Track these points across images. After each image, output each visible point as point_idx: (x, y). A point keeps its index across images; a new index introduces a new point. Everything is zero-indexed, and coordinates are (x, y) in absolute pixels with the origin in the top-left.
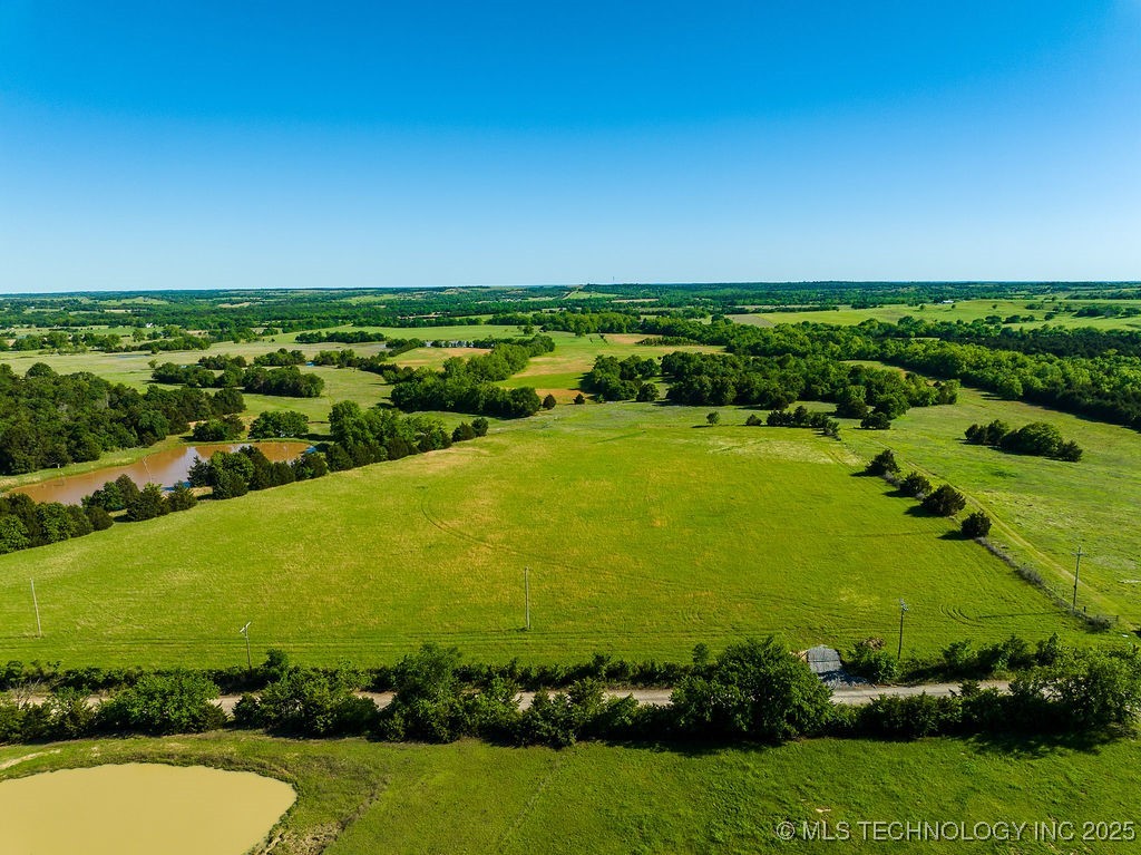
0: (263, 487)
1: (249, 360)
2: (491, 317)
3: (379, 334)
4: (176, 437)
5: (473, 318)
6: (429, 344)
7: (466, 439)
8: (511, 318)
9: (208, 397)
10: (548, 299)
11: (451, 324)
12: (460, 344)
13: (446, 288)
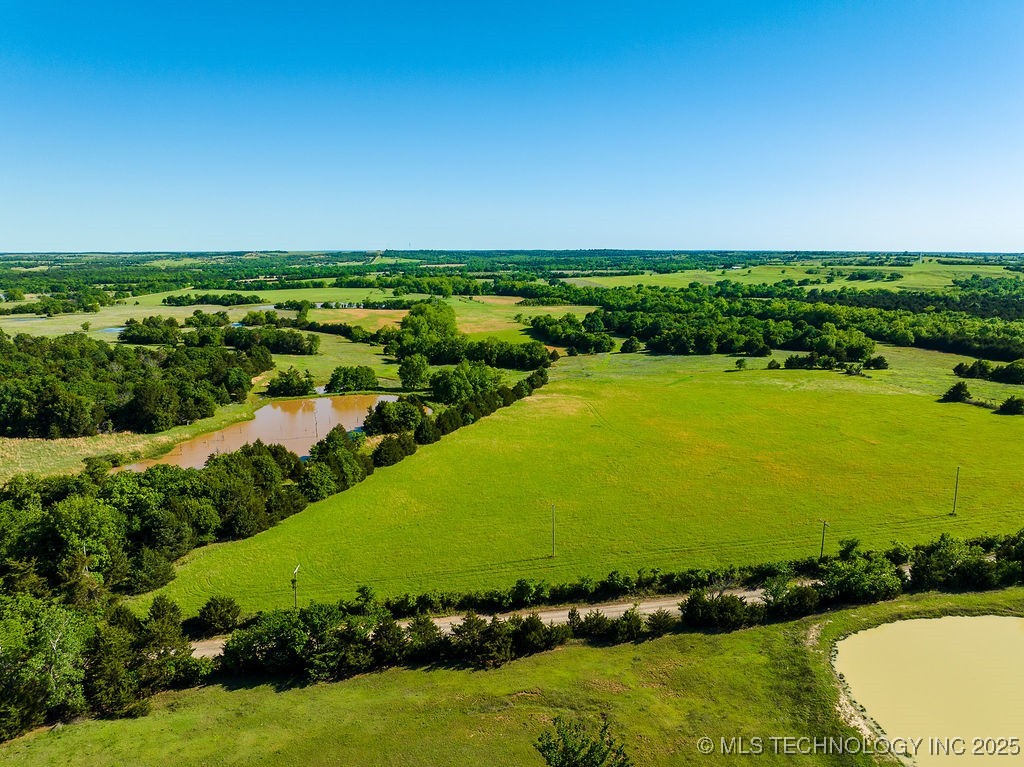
1: (181, 321)
3: (255, 297)
6: (319, 305)
12: (351, 305)
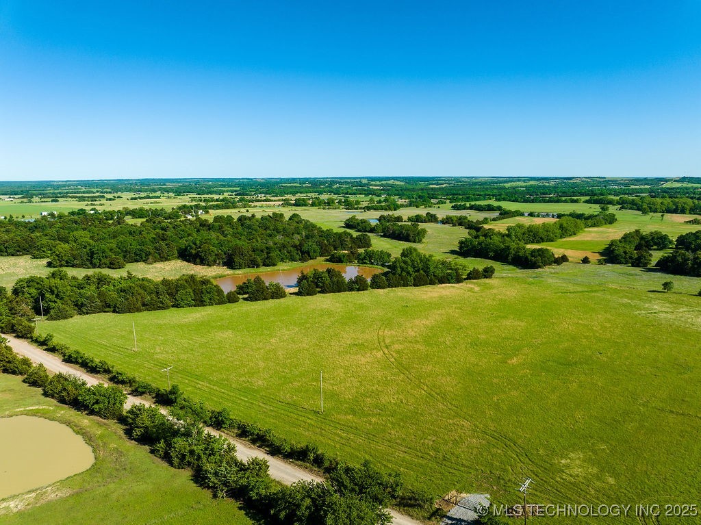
0: (327, 292)
1: (405, 218)
2: (588, 198)
3: (502, 207)
4: (323, 258)
5: (575, 198)
6: (526, 214)
7: (475, 279)
8: (601, 199)
9: (351, 237)
10: (646, 187)
11: (558, 201)
12: (547, 215)
13: (574, 178)
